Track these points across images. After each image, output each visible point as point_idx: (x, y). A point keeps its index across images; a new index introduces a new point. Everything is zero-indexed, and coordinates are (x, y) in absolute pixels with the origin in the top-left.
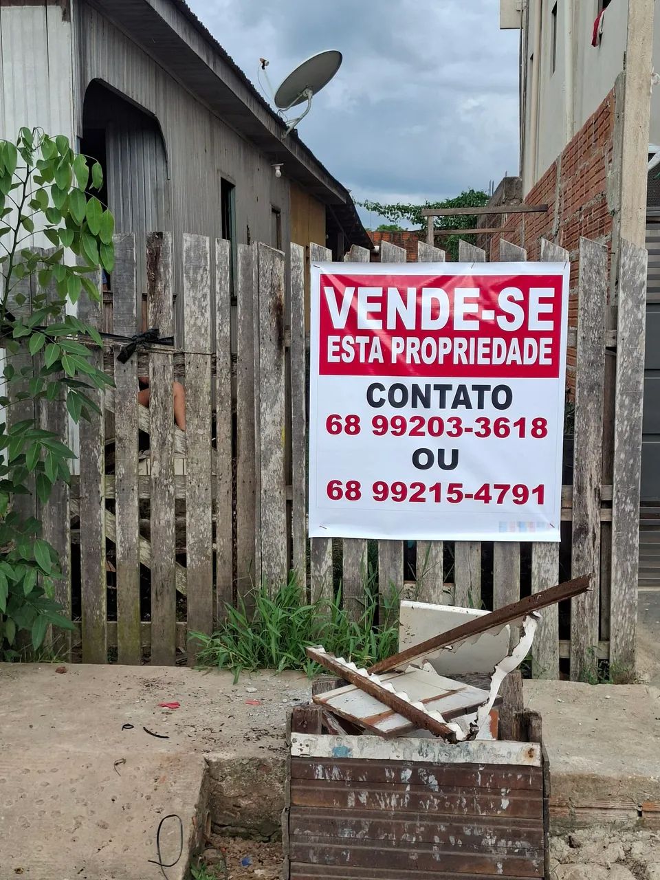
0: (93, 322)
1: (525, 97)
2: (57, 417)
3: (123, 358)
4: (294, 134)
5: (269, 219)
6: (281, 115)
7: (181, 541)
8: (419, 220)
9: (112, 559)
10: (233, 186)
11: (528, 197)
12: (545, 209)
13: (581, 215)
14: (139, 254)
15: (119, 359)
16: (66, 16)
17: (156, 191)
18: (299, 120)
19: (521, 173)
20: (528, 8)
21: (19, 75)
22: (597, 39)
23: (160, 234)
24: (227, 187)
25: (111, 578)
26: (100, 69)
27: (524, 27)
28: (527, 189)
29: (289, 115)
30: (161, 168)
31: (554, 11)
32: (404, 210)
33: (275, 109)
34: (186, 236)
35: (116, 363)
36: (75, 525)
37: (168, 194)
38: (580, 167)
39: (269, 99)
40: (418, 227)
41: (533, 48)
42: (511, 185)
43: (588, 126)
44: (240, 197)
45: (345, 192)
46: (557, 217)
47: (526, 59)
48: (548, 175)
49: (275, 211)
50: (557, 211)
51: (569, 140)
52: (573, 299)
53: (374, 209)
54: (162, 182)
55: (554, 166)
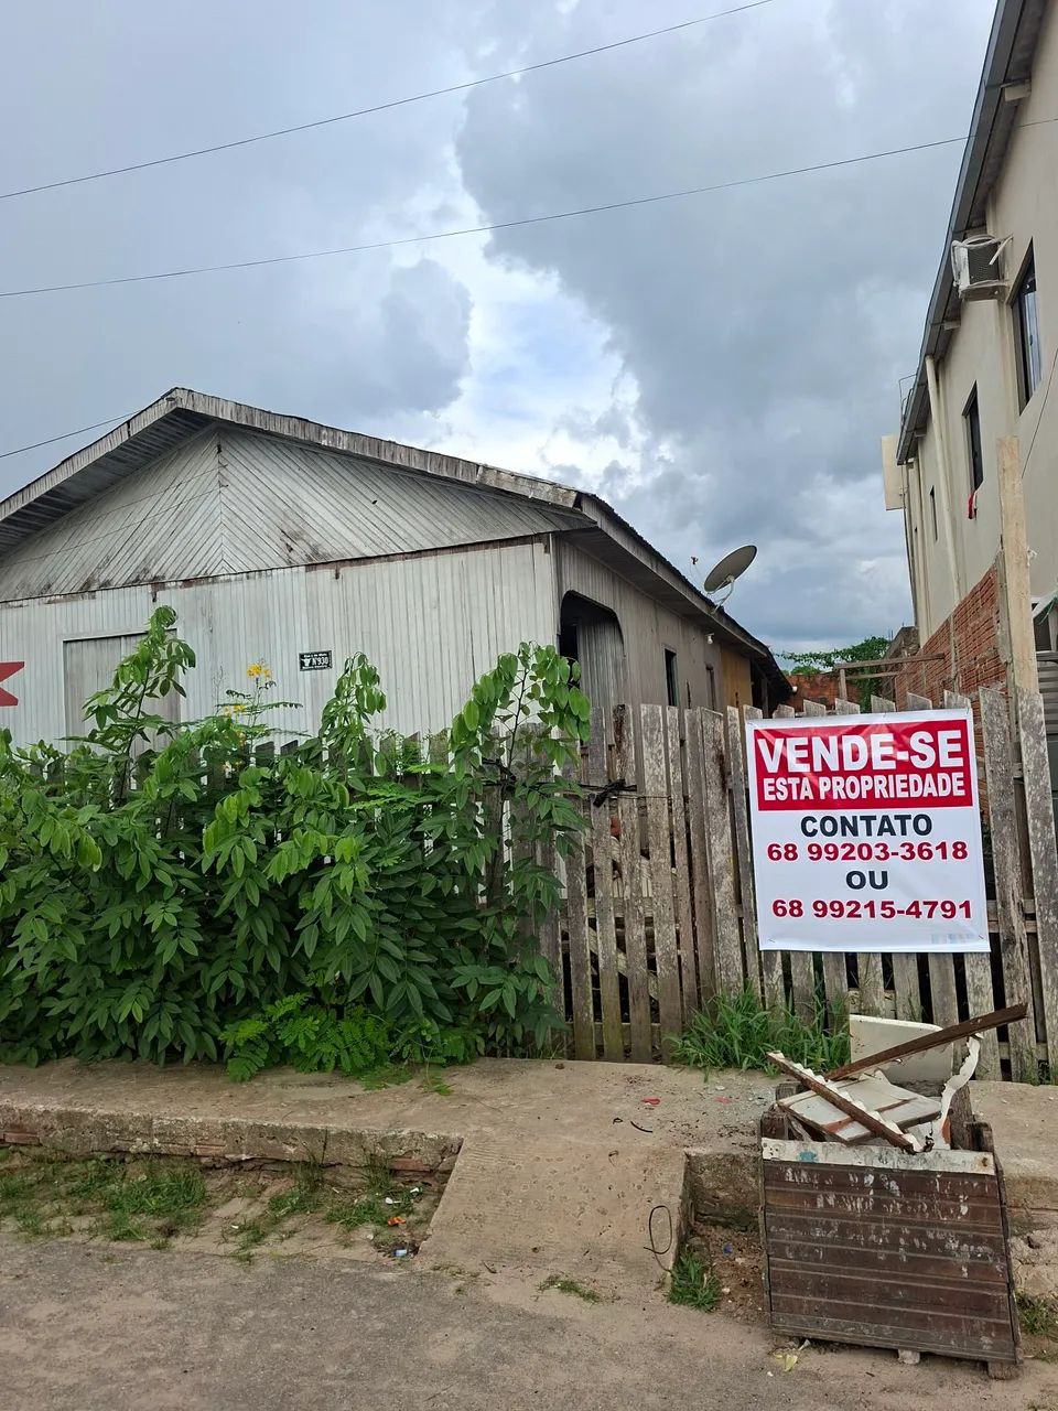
0: (574, 777)
1: (913, 561)
2: (548, 853)
3: (598, 803)
4: (721, 610)
5: (705, 675)
6: (709, 597)
7: (651, 948)
8: (830, 664)
9: (595, 964)
10: (674, 654)
11: (926, 647)
12: (942, 657)
13: (976, 664)
14: (608, 722)
15: (595, 804)
16: (547, 550)
17: (616, 666)
18: (724, 599)
19: (916, 623)
20: (908, 492)
21: (514, 595)
22: (972, 514)
23: (623, 706)
24: (670, 656)
25: (596, 981)
26: (572, 583)
27: (908, 507)
28: (923, 641)
29: (716, 597)
30: (619, 647)
31: (932, 493)
32: (817, 657)
33: (704, 593)
34: (642, 706)
35: (592, 807)
36: (565, 937)
37: (625, 670)
38: (971, 625)
39: (700, 588)
40: (829, 669)
41: (917, 522)
42: (908, 634)
43: (973, 594)
44: (680, 663)
45: (765, 648)
46: (954, 664)
47: (911, 532)
48: (941, 630)
49: (709, 669)
50: (953, 659)
51: (956, 603)
52: (978, 733)
53: (790, 658)
54: (620, 658)
55: (947, 622)
